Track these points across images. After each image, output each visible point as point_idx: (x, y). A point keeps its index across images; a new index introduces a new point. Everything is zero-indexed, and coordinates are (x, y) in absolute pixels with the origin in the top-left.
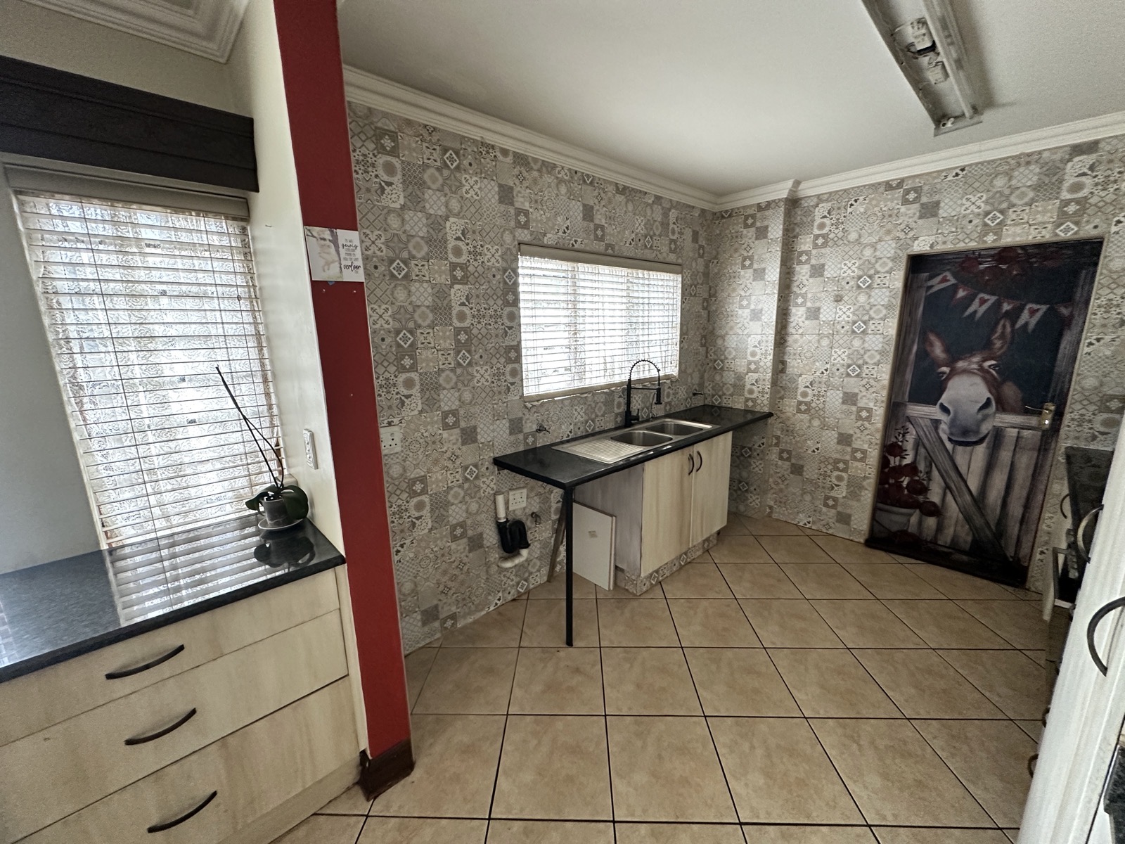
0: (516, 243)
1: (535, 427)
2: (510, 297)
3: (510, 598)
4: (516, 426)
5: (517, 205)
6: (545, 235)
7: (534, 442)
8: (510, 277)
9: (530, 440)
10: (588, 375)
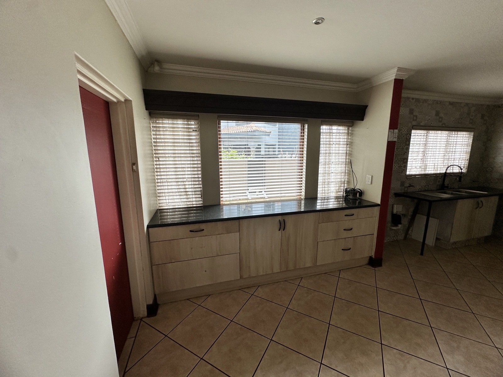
0: (412, 126)
1: (408, 185)
2: (407, 143)
3: (391, 240)
4: (402, 184)
5: (414, 114)
6: (421, 122)
7: (407, 190)
8: (408, 136)
9: (406, 189)
10: (428, 169)
